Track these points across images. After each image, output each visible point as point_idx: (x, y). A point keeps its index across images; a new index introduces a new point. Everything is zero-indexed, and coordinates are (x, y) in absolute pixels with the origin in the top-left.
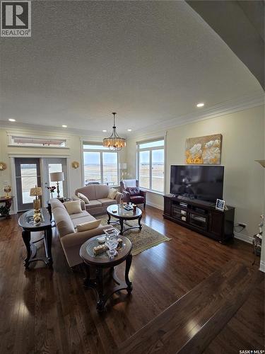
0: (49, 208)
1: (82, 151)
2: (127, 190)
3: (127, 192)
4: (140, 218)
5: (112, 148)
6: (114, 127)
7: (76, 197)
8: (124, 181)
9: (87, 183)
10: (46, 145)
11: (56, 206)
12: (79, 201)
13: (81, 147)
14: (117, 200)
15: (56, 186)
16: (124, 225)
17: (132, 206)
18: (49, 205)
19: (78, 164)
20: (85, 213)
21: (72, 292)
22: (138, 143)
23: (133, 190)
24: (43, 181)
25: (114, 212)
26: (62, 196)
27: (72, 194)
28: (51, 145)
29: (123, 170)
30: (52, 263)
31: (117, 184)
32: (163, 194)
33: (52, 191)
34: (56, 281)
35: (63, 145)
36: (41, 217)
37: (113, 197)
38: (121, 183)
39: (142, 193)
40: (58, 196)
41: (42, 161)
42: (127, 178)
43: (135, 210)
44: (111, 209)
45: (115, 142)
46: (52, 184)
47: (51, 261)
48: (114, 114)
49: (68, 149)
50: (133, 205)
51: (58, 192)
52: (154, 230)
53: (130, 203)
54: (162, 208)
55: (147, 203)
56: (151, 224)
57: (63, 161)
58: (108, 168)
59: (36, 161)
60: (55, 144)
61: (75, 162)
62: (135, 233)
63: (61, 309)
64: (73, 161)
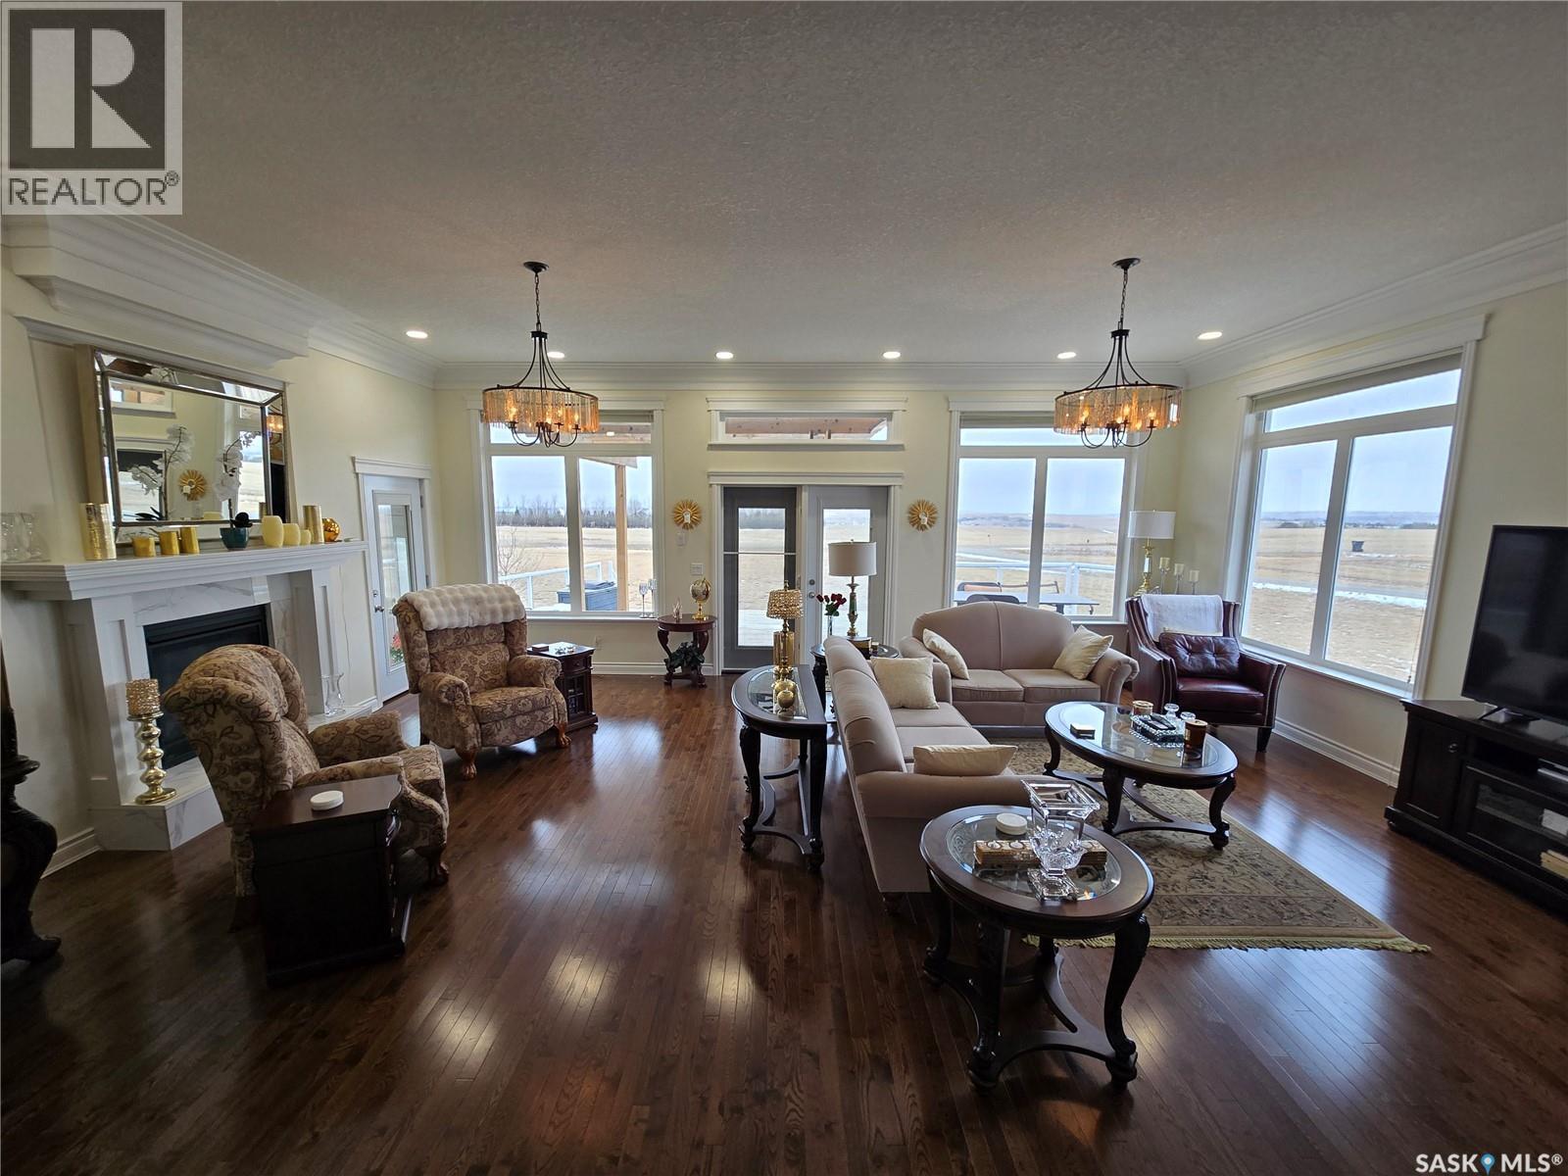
0: (820, 672)
1: (954, 453)
2: (1165, 643)
3: (1158, 656)
4: (1220, 789)
5: (1099, 437)
6: (1120, 334)
7: (915, 646)
8: (1147, 600)
9: (964, 596)
10: (821, 439)
11: (844, 665)
12: (928, 663)
13: (953, 438)
14: (1100, 684)
15: (846, 594)
16: (1126, 804)
17: (1179, 722)
18: (820, 660)
19: (931, 510)
20: (949, 712)
21: (883, 978)
22: (1261, 403)
23: (1197, 646)
24: (804, 573)
25: (1078, 733)
26: (862, 633)
27: (900, 632)
28: (838, 438)
29: (1146, 546)
30: (821, 859)
31: (1110, 611)
32: (1409, 698)
33: (832, 611)
34: (832, 919)
35: (880, 435)
36: (794, 691)
37: (1080, 670)
38: (1134, 607)
39: (1253, 672)
40: (852, 633)
41: (805, 497)
42: (1168, 585)
43: (1194, 744)
44: (1065, 717)
45: (1116, 407)
46: (833, 584)
47: (817, 847)
48: (1125, 264)
49: (899, 447)
50: (1190, 718)
51: (852, 617)
52: (1303, 873)
53: (1171, 708)
54: (1388, 770)
55: (1283, 726)
56: (1295, 840)
57: (877, 498)
58: (1068, 538)
59: (784, 497)
60: (850, 431)
61: (921, 503)
62: (1186, 853)
63: (845, 1013)
64: (911, 500)
